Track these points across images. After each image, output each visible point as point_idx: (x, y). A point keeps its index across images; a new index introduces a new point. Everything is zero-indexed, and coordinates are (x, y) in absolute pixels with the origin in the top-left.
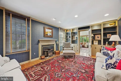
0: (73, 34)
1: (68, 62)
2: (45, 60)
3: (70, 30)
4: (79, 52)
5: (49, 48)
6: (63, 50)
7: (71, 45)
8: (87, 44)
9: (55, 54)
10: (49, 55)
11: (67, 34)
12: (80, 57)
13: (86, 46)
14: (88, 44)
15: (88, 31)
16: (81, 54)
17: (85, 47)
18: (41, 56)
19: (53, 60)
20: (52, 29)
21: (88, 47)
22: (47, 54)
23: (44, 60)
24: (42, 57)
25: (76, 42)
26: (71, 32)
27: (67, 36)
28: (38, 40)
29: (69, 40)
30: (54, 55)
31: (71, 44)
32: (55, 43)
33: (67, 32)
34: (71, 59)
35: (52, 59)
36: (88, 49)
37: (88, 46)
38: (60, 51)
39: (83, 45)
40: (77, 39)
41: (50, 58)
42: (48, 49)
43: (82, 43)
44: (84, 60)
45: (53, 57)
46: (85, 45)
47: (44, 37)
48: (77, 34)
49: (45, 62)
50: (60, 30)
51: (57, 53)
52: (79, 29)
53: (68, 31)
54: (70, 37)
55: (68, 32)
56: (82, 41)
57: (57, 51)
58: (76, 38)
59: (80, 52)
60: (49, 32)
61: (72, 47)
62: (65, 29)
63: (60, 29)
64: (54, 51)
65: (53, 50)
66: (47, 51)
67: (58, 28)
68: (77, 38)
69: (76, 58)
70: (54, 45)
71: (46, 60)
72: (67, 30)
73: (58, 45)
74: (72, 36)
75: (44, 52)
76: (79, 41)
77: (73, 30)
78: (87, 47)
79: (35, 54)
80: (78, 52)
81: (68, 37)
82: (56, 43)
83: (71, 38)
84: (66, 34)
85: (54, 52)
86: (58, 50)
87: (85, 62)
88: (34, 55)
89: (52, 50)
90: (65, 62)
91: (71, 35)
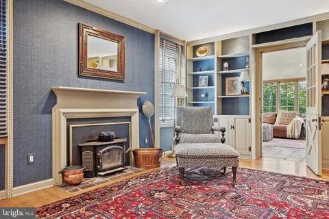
0: (226, 65)
1: (200, 196)
2: (85, 190)
3: (213, 44)
4: (260, 157)
5: (106, 134)
6: (177, 141)
7: (216, 120)
8: (298, 118)
9: (137, 165)
10: (105, 166)
11: (197, 65)
12: (263, 179)
13: (292, 128)
14: (301, 120)
15: (303, 51)
16: (268, 165)
17: (289, 134)
18: (63, 173)
19: (125, 191)
20: (118, 39)
21: (302, 136)
22: (97, 160)
23: (81, 191)
24: (71, 177)
25: (242, 107)
26: (215, 57)
27: (196, 79)
28: (47, 92)
29: (207, 95)
30: (130, 171)
31: (215, 116)
32: (137, 110)
33: (195, 55)
34: (215, 187)
35: (120, 187)
36: (302, 144)
37: (303, 128)
38: (160, 150)
39: (276, 125)
40: (248, 93)
41: (110, 181)
42: (101, 139)
43: (270, 114)
44: (280, 189)
45: (123, 179)
46: (289, 128)
47: (79, 76)
48: (248, 63)
49: (86, 197)
50: (162, 45)
51: (145, 157)
52: (260, 37)
53: (201, 52)
54: (210, 83)
55: (201, 57)
56: (274, 110)
57: (145, 151)
58: (240, 88)
59: (264, 159)
60: (103, 58)
61: (223, 131)
62: (187, 40)
63: (162, 40)
64: (128, 146)
65: (127, 144)
66: (95, 147)
67: (153, 36)
68: (248, 88)
69: (244, 181)
70: (129, 118)
71: (90, 189)
72: (195, 48)
73: (153, 118)
74: (224, 77)
75: (80, 149)
76: (258, 99)
77: (226, 44)
78: (297, 134)
79: (31, 159)
80: (254, 157)
81: (203, 81)
82: (141, 110)
83: (215, 87)
84: (191, 66)
85: (128, 155)
86: (151, 145)
87: (289, 198)
88: (29, 164)
89: (121, 144)
90: (188, 198)
91: (215, 73)
